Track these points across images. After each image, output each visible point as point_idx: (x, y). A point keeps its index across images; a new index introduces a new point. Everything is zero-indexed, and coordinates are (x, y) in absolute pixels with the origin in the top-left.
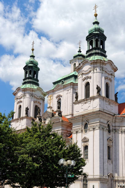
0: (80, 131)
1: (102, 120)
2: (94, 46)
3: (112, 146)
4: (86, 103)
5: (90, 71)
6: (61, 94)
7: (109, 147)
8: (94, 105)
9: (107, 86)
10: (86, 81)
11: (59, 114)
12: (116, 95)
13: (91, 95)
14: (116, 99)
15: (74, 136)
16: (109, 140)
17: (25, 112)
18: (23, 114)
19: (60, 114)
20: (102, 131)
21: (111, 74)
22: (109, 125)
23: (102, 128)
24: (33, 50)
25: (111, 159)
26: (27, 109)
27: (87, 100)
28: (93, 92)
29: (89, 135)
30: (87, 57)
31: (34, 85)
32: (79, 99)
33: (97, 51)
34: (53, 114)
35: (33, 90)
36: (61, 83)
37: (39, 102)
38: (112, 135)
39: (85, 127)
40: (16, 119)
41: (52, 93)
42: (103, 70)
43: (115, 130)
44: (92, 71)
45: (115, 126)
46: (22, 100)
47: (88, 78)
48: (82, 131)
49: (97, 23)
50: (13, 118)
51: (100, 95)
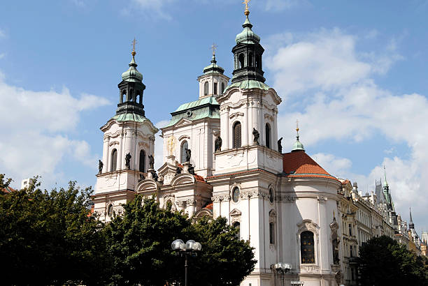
0: (226, 199)
1: (262, 184)
2: (246, 64)
3: (276, 222)
4: (235, 155)
5: (242, 105)
6: (188, 134)
7: (271, 225)
8: (250, 160)
9: (267, 128)
10: (235, 119)
11: (189, 170)
12: (279, 142)
13: (244, 143)
14: (280, 147)
16: (272, 213)
17: (124, 162)
18: (121, 163)
19: (191, 170)
20: (262, 200)
21: (273, 110)
22: (270, 191)
23: (262, 196)
24: (134, 54)
25: (274, 243)
26: (128, 157)
27: (236, 151)
28: (247, 138)
31: (138, 116)
32: (224, 148)
33: (251, 72)
34: (178, 169)
35: (137, 125)
36: (186, 114)
37: (146, 145)
38: (275, 206)
39: (234, 192)
40: (107, 174)
41: (171, 132)
42: (262, 105)
43: (280, 198)
44: (245, 106)
45: (280, 192)
46: (118, 139)
47: (238, 115)
48: (230, 199)
49: (249, 26)
50: (101, 170)
51: (258, 144)
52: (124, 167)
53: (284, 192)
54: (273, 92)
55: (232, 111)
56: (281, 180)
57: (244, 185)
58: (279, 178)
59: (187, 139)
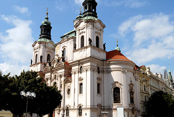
0: (77, 72)
1: (93, 64)
2: (88, 9)
3: (101, 83)
4: (81, 51)
5: (84, 28)
6: (66, 45)
7: (98, 85)
8: (87, 53)
9: (97, 39)
10: (82, 35)
11: (62, 60)
12: (104, 45)
13: (85, 45)
14: (105, 48)
15: (73, 76)
16: (99, 79)
17: (40, 59)
18: (39, 60)
20: (93, 72)
21: (101, 30)
22: (98, 68)
25: (100, 93)
26: (41, 57)
27: (82, 49)
28: (86, 43)
29: (83, 75)
30: (83, 17)
31: (47, 39)
32: (77, 48)
33: (90, 13)
34: (58, 60)
35: (46, 43)
36: (66, 37)
38: (101, 75)
39: (80, 69)
40: (33, 65)
41: (59, 45)
42: (94, 27)
43: (103, 71)
44: (86, 28)
45: (103, 69)
46: (38, 50)
47: (83, 33)
48: (79, 72)
51: (91, 45)
52: (39, 61)
53: (105, 69)
54: (100, 22)
55: (81, 31)
56: (103, 62)
57: (85, 65)
58: (102, 61)
59: (65, 47)
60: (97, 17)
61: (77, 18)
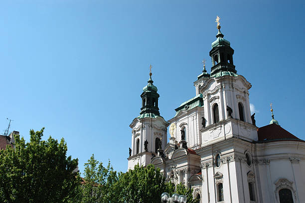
0: (211, 165)
1: (238, 150)
2: (219, 61)
3: (255, 182)
4: (215, 129)
5: (217, 90)
6: (186, 121)
7: (250, 185)
8: (227, 131)
9: (241, 107)
10: (214, 102)
11: (183, 146)
12: (253, 117)
13: (221, 119)
14: (254, 121)
15: (204, 171)
16: (250, 174)
19: (185, 145)
20: (239, 163)
21: (244, 92)
22: (247, 155)
23: (238, 159)
24: (151, 74)
25: (255, 201)
27: (216, 125)
28: (223, 115)
29: (223, 169)
30: (212, 74)
31: (154, 114)
32: (207, 125)
33: (224, 66)
34: (176, 146)
35: (152, 120)
36: (184, 109)
37: (160, 134)
38: (253, 166)
39: (216, 159)
40: (134, 156)
41: (175, 122)
42: (233, 88)
43: (256, 161)
44: (220, 90)
45: (256, 156)
46: (140, 132)
47: (216, 99)
48: (213, 164)
49: (221, 35)
50: (130, 155)
51: (232, 117)
52: (143, 150)
53: (259, 156)
54: (242, 78)
55: (211, 96)
56: (255, 146)
58: (253, 144)
59: (185, 126)
60: (235, 72)
61: (199, 78)
